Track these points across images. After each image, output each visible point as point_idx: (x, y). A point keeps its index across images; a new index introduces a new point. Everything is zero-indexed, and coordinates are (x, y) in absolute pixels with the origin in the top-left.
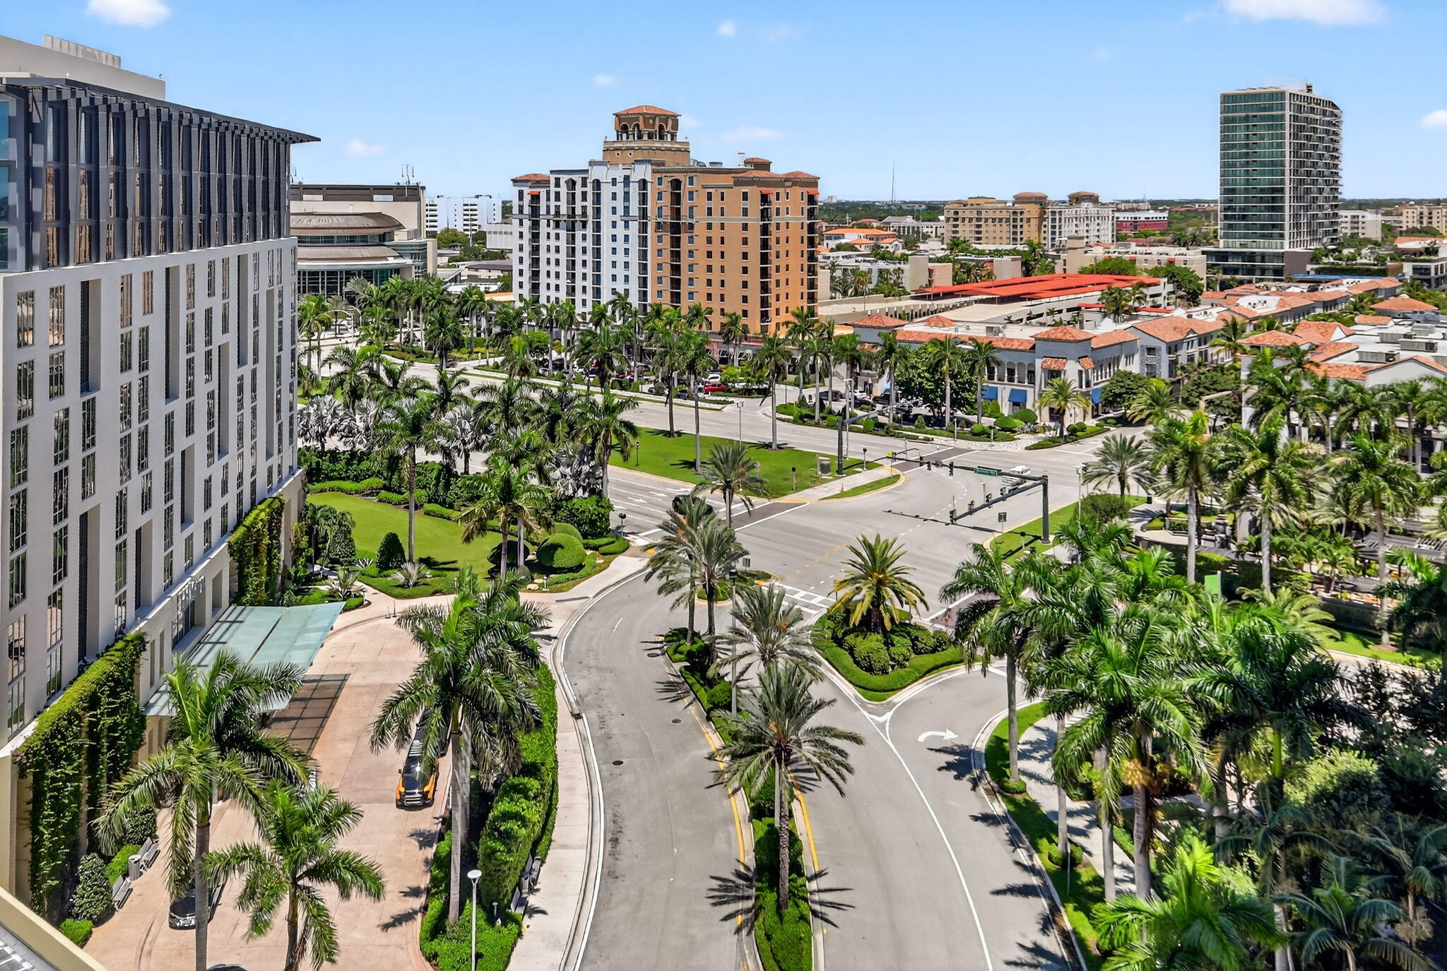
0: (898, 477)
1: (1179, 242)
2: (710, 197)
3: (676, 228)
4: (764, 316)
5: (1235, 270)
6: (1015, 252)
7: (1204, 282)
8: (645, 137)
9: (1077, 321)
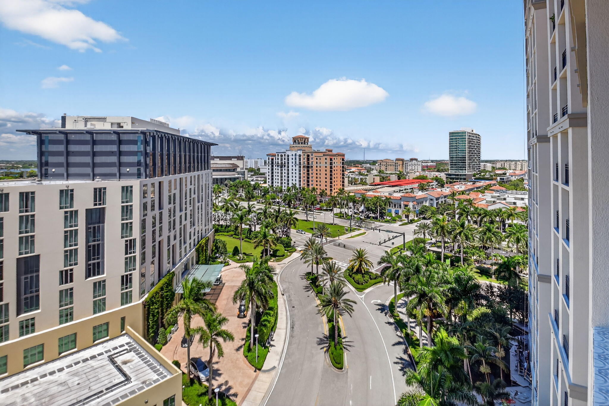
0: (366, 232)
1: (438, 171)
2: (317, 159)
3: (308, 167)
4: (331, 190)
5: (453, 179)
6: (396, 174)
7: (445, 182)
8: (300, 144)
9: (412, 192)
